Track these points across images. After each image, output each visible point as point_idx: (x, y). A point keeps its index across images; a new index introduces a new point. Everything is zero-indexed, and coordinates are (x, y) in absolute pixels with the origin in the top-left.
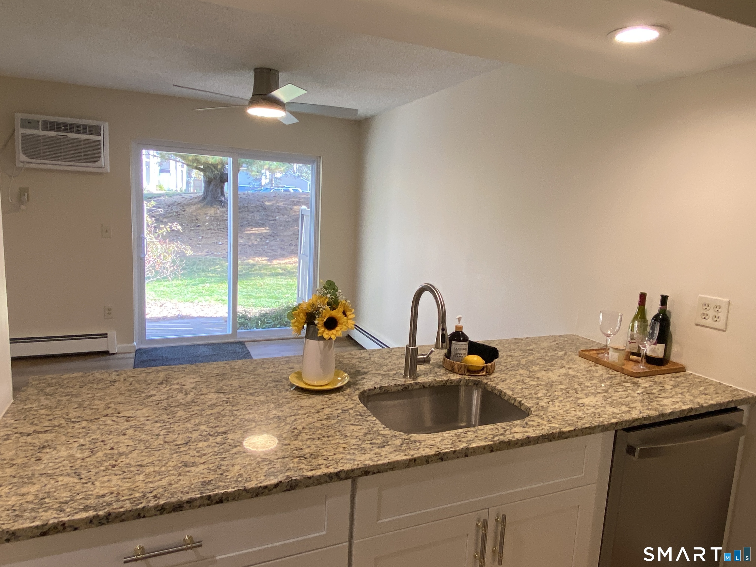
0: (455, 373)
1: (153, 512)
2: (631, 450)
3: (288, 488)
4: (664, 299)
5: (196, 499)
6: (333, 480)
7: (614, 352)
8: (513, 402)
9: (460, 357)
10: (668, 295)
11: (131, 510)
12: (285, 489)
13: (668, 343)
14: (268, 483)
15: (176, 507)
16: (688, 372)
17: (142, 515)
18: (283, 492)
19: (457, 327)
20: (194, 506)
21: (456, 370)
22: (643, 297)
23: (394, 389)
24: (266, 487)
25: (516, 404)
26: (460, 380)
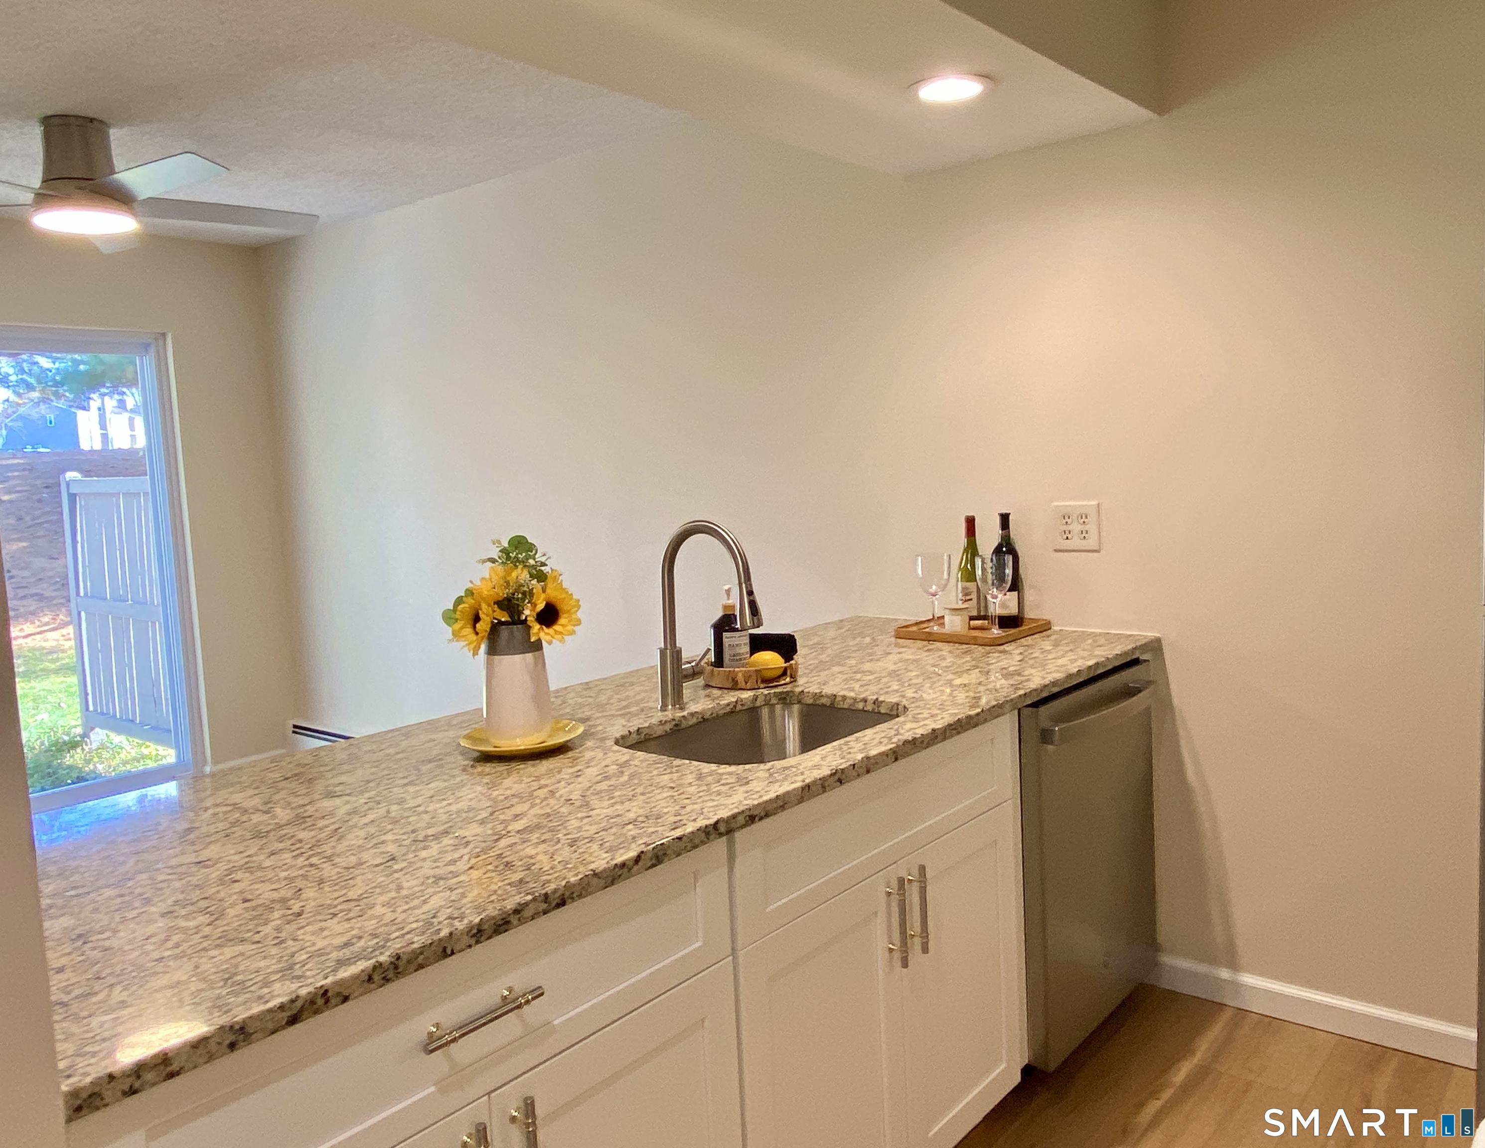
0: (741, 689)
1: (466, 940)
2: (1046, 736)
3: (654, 861)
4: (1005, 519)
5: (526, 904)
6: (711, 837)
7: (953, 615)
8: (860, 706)
9: (741, 659)
10: (1008, 512)
11: (431, 944)
12: (649, 864)
13: (1020, 587)
14: (625, 857)
15: (500, 926)
16: (1055, 628)
17: (449, 952)
18: (647, 870)
19: (725, 607)
20: (524, 918)
21: (742, 684)
22: (971, 523)
23: (660, 731)
24: (623, 865)
25: (869, 708)
26: (756, 698)
